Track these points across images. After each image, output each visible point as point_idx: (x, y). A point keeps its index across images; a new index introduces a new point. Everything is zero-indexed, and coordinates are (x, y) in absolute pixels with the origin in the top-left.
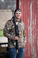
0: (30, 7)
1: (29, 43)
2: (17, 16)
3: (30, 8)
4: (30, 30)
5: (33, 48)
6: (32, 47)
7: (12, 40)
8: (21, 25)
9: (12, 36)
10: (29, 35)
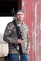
1: (33, 50)
4: (34, 36)
5: (38, 57)
6: (36, 55)
7: (13, 45)
9: (14, 40)
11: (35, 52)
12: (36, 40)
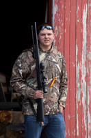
0: (82, 17)
2: (43, 41)
3: (81, 21)
5: (89, 115)
8: (54, 60)
10: (78, 85)
11: (82, 105)
12: (84, 81)
